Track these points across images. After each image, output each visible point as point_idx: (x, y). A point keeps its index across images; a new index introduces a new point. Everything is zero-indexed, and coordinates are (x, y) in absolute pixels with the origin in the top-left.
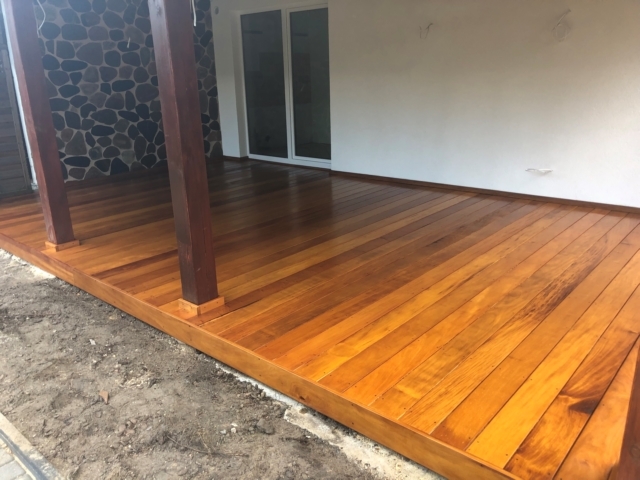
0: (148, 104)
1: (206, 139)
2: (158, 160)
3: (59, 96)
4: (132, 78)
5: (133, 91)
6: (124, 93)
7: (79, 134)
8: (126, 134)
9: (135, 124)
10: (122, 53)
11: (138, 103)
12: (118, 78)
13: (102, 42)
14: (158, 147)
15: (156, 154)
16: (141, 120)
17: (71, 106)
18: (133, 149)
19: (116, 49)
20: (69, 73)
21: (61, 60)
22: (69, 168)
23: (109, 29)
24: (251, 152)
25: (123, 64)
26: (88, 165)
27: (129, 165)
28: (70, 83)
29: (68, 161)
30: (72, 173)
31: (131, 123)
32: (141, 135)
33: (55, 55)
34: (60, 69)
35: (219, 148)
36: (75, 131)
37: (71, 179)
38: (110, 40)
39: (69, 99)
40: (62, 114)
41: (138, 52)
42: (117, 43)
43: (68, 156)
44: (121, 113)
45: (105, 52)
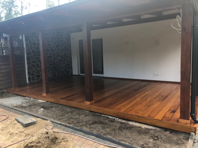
0: (55, 61)
1: (69, 70)
2: (57, 76)
3: (35, 60)
4: (52, 55)
5: (52, 58)
6: (50, 59)
7: (39, 69)
8: (50, 69)
9: (52, 67)
10: (50, 49)
11: (53, 61)
12: (49, 55)
14: (57, 72)
15: (57, 74)
16: (54, 65)
17: (37, 62)
18: (51, 73)
19: (49, 48)
20: (38, 54)
21: (36, 51)
22: (36, 78)
23: (47, 44)
24: (81, 73)
25: (50, 52)
26: (40, 77)
27: (50, 77)
28: (38, 56)
29: (36, 76)
30: (37, 79)
31: (51, 66)
32: (53, 69)
33: (35, 50)
34: (36, 53)
35: (72, 72)
36: (38, 68)
37: (36, 81)
38: (47, 46)
39: (37, 60)
40: (35, 64)
41: (54, 49)
43: (36, 75)
44: (49, 64)
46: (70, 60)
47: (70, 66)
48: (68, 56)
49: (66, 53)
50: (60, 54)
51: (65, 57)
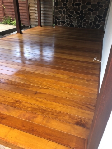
4: (81, 2)
5: (80, 6)
8: (76, 18)
12: (77, 2)
15: (82, 25)
16: (80, 14)
22: (61, 23)
26: (65, 23)
28: (65, 3)
32: (79, 19)
36: (64, 15)
37: (61, 26)
39: (64, 7)
40: (62, 10)
43: (61, 20)
44: (75, 12)
46: (104, 11)
47: (103, 18)
48: (104, 5)
49: (101, 2)
50: (91, 2)
51: (98, 7)
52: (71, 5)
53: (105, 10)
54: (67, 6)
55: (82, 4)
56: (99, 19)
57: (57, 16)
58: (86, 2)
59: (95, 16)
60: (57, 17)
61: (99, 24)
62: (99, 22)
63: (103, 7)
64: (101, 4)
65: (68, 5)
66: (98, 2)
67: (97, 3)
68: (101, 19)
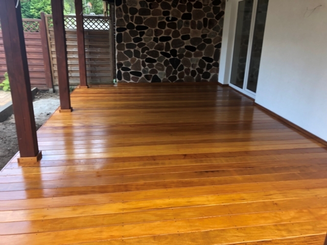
0: (177, 49)
2: (178, 79)
3: (133, 42)
4: (171, 35)
8: (163, 63)
9: (168, 59)
10: (167, 22)
12: (163, 35)
13: (157, 17)
14: (179, 72)
15: (177, 76)
16: (172, 57)
17: (137, 47)
18: (165, 71)
19: (165, 20)
20: (139, 31)
21: (136, 25)
22: (131, 76)
23: (162, 10)
25: (167, 28)
27: (162, 79)
28: (139, 36)
29: (132, 73)
30: (133, 79)
32: (171, 65)
33: (133, 23)
34: (135, 29)
35: (216, 77)
36: (137, 59)
38: (162, 16)
39: (137, 44)
40: (132, 50)
41: (176, 22)
42: (165, 17)
44: (161, 53)
45: (158, 21)
46: (215, 49)
47: (214, 62)
48: (212, 39)
49: (208, 34)
50: (190, 34)
51: (203, 42)
52: (152, 41)
53: (215, 47)
54: (143, 42)
55: (173, 39)
56: (207, 63)
57: (122, 62)
58: (181, 35)
59: (201, 58)
60: (122, 64)
61: (209, 71)
62: (208, 69)
63: (212, 43)
64: (207, 38)
65: (145, 41)
66: (201, 34)
67: (200, 37)
68: (211, 64)
